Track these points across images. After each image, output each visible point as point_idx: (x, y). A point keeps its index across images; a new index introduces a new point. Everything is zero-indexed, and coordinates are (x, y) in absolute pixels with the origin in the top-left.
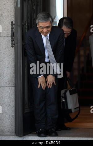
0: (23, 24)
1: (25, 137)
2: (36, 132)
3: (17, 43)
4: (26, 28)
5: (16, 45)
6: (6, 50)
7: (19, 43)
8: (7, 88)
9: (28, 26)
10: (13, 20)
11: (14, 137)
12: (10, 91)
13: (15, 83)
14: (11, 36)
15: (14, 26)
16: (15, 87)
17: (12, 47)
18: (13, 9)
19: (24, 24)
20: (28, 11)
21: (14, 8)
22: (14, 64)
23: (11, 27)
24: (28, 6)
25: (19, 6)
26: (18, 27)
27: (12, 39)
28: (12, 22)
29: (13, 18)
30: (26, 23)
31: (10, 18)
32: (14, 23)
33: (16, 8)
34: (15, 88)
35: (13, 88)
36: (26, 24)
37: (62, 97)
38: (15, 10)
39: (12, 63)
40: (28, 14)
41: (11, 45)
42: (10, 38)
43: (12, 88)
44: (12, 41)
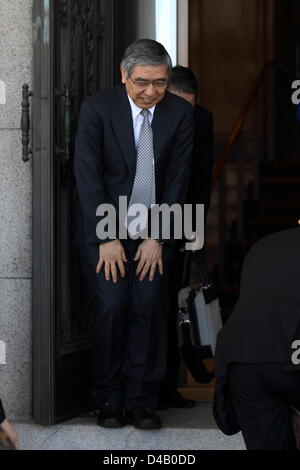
0: (58, 92)
1: (59, 426)
2: (92, 413)
3: (40, 150)
4: (67, 104)
5: (36, 154)
6: (6, 169)
7: (45, 149)
8: (7, 280)
9: (72, 99)
10: (28, 80)
11: (27, 425)
12: (18, 291)
13: (33, 267)
14: (22, 129)
15: (30, 98)
16: (32, 278)
17: (25, 160)
18: (28, 49)
19: (60, 93)
20: (72, 54)
21: (30, 46)
22: (28, 211)
23: (21, 101)
24: (72, 41)
25: (46, 38)
26: (43, 102)
27: (25, 138)
28: (25, 87)
29: (27, 76)
30: (68, 90)
31: (18, 75)
32: (29, 89)
33: (37, 47)
34: (32, 283)
35: (27, 283)
36: (67, 94)
37: (183, 311)
38: (35, 51)
39: (24, 208)
40: (72, 64)
41: (20, 154)
42: (19, 134)
43: (24, 281)
44: (25, 142)
